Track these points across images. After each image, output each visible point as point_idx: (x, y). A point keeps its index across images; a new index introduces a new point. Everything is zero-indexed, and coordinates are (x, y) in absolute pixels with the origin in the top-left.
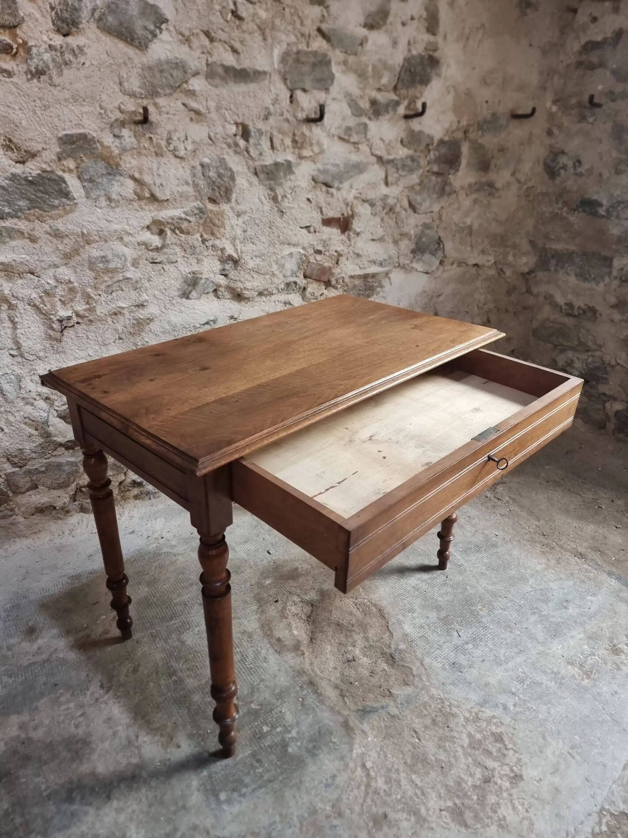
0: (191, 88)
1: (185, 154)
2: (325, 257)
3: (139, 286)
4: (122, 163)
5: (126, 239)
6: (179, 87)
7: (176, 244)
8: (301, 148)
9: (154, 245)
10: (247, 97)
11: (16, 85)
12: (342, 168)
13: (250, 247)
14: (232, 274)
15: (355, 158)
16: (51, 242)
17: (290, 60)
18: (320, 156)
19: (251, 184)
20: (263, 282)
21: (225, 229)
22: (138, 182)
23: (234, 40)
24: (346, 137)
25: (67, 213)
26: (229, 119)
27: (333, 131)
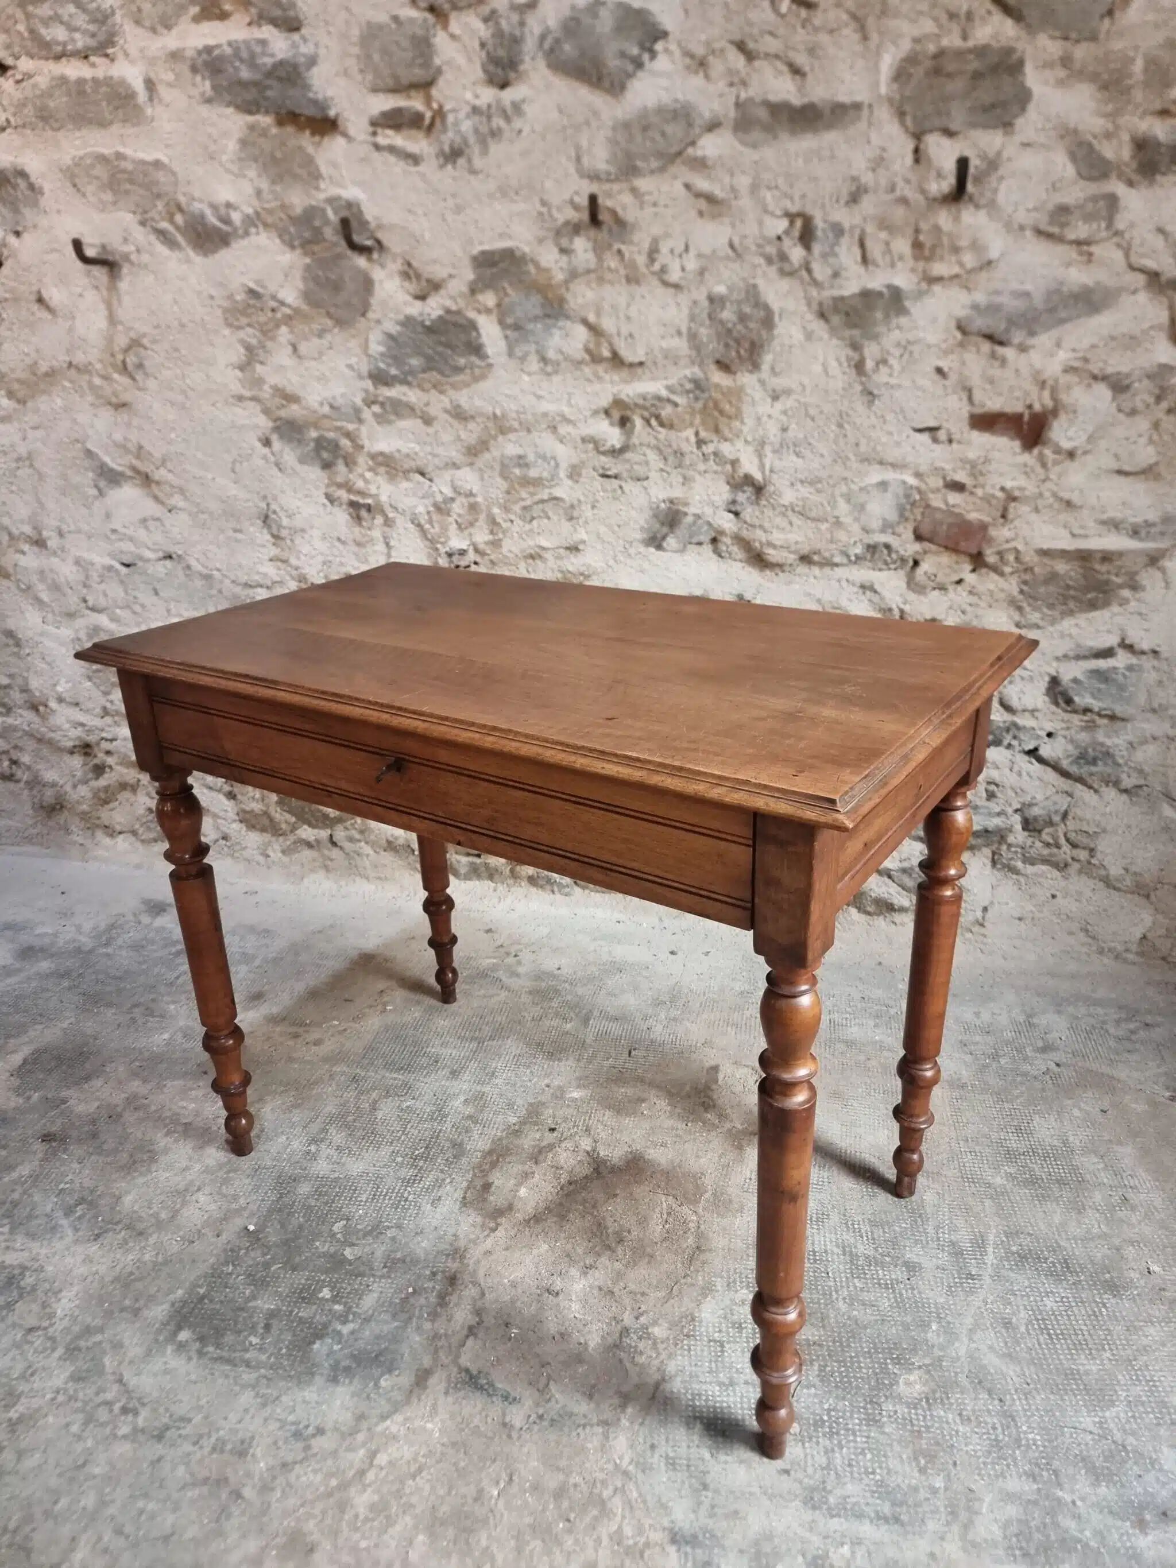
0: (699, 153)
1: (681, 278)
2: (970, 499)
3: (575, 514)
4: (569, 296)
5: (563, 429)
6: (680, 153)
7: (649, 446)
8: (928, 259)
9: (609, 444)
10: (815, 160)
11: (423, 176)
12: (1038, 301)
13: (790, 461)
14: (749, 512)
15: (1078, 276)
16: (452, 426)
17: (918, 72)
18: (984, 275)
19: (809, 336)
20: (811, 536)
21: (742, 422)
22: (594, 329)
23: (794, 49)
24: (1055, 230)
25: (476, 379)
26: (771, 208)
27: (1022, 217)
